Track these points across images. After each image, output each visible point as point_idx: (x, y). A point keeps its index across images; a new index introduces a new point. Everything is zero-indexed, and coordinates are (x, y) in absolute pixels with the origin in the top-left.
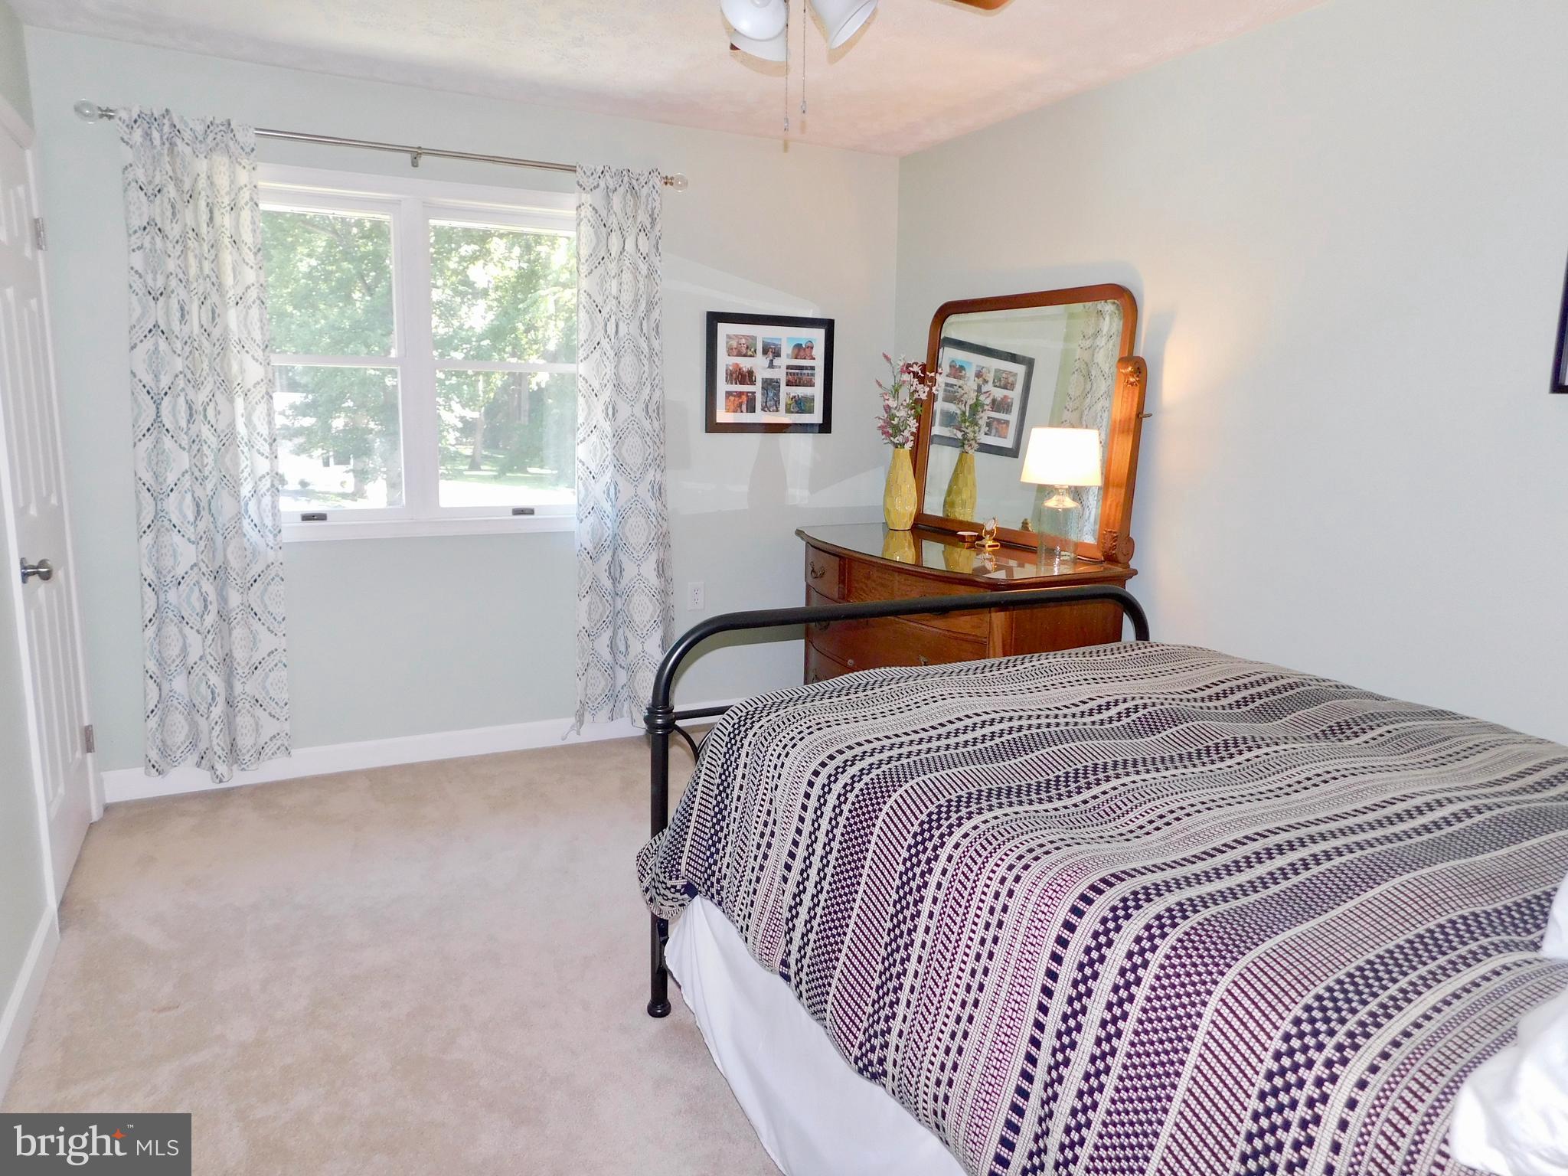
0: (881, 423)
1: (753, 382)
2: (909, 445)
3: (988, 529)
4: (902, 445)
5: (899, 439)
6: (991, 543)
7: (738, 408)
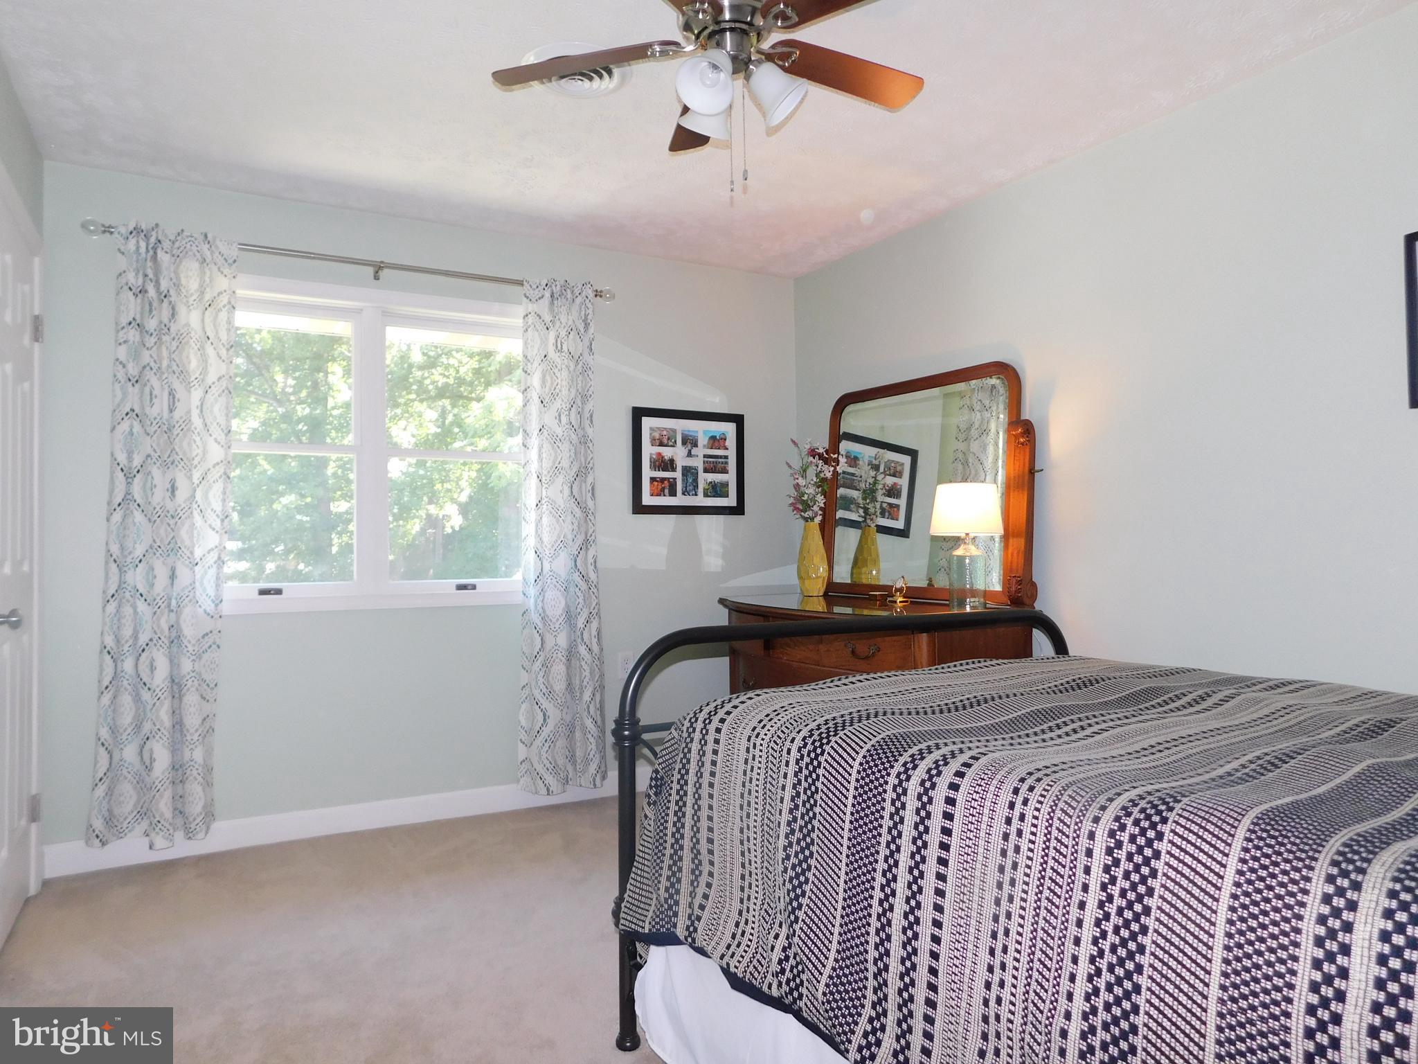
0: (792, 500)
1: (674, 470)
2: (818, 519)
3: (898, 586)
4: (812, 519)
5: (808, 514)
6: (901, 599)
7: (660, 493)
